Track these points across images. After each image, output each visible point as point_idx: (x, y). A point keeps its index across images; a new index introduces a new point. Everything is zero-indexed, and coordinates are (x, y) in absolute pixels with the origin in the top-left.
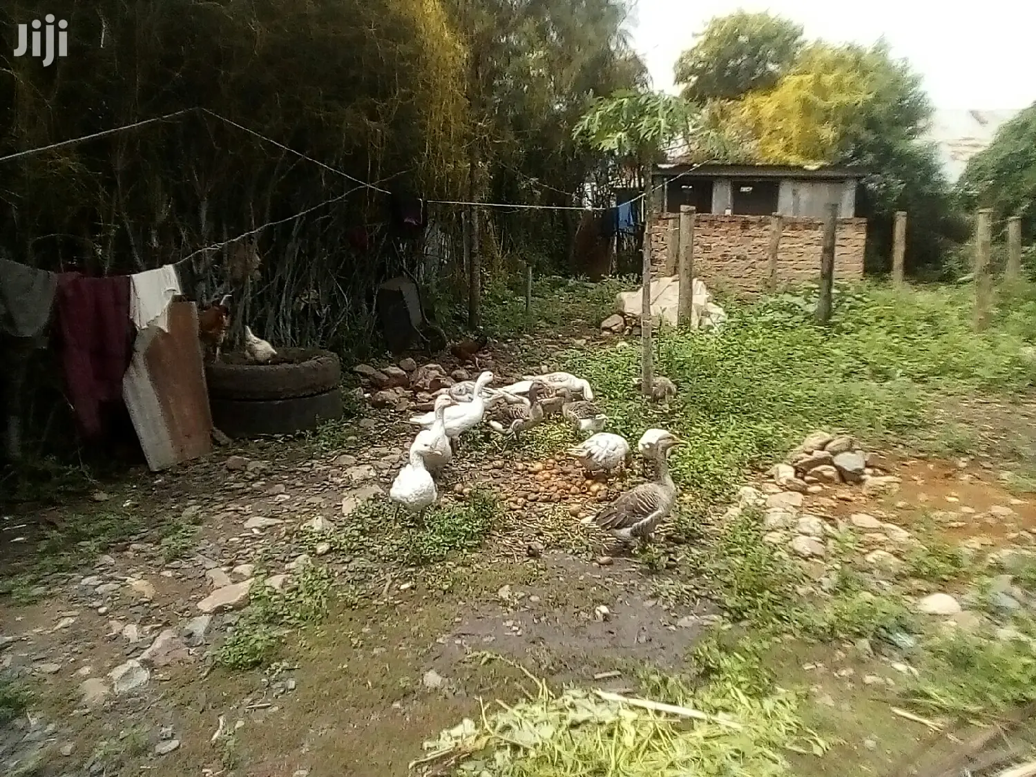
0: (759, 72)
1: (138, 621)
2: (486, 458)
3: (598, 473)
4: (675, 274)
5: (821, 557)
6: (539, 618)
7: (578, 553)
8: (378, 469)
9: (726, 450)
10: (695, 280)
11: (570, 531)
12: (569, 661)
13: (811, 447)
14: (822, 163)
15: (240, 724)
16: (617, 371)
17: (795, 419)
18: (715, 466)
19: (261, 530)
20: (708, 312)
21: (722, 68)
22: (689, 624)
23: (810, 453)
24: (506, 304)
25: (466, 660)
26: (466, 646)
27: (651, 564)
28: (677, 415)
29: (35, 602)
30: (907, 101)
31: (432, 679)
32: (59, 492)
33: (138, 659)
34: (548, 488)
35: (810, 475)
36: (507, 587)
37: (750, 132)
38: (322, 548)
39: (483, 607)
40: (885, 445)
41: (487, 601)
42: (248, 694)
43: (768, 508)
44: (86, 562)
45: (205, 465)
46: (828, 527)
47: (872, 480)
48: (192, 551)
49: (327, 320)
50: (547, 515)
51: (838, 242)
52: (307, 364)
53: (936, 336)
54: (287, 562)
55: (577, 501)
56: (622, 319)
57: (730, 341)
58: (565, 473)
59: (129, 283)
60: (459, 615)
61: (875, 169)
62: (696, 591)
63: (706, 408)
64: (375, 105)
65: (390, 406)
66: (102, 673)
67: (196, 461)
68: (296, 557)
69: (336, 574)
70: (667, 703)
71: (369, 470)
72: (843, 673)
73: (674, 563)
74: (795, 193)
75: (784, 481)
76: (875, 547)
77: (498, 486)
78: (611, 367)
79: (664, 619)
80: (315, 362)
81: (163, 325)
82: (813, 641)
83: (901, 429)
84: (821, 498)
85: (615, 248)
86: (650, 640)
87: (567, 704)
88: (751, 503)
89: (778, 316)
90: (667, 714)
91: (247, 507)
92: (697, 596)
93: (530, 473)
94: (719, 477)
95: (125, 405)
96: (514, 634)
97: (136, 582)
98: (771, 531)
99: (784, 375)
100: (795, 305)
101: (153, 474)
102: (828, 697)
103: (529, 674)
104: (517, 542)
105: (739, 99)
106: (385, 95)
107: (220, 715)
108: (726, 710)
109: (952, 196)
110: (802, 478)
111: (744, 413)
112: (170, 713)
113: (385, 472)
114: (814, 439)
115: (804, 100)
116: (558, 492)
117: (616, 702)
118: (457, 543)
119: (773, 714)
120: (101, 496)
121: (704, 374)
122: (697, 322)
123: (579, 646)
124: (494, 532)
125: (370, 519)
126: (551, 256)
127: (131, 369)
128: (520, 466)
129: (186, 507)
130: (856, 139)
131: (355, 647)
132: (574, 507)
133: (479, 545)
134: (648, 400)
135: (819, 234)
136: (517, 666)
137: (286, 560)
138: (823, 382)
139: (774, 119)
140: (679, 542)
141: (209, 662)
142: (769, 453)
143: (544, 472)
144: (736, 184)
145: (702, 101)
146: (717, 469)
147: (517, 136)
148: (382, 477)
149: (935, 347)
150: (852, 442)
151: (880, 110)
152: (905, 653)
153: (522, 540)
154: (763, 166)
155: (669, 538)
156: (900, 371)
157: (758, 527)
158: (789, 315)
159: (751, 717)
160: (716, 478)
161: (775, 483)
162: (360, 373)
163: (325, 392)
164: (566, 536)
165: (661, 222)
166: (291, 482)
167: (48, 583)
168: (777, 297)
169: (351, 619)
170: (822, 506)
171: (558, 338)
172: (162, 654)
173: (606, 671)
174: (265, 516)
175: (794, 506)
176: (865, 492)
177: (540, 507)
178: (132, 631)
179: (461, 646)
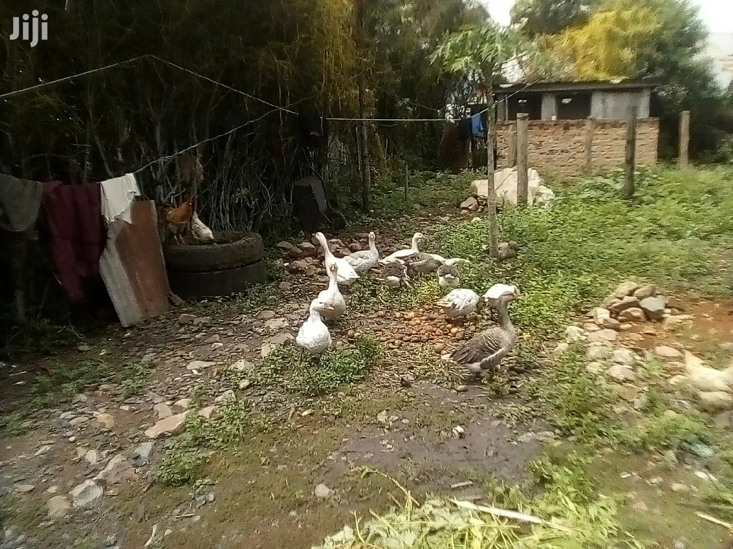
0: (574, 12)
1: (98, 448)
2: (372, 309)
3: (457, 318)
4: (514, 165)
5: (631, 381)
6: (408, 437)
7: (441, 383)
8: (291, 320)
9: (556, 297)
10: (529, 170)
11: (434, 365)
12: (431, 473)
13: (622, 294)
14: (624, 78)
15: (168, 532)
16: (471, 240)
17: (609, 271)
18: (547, 311)
19: (199, 371)
20: (539, 193)
21: (546, 11)
22: (528, 440)
23: (621, 299)
24: (391, 193)
25: (349, 474)
26: (350, 462)
27: (497, 391)
28: (518, 272)
29: (24, 433)
30: (687, 28)
31: (322, 490)
32: (54, 345)
33: (95, 479)
34: (419, 331)
35: (622, 316)
36: (384, 412)
37: (568, 57)
38: (244, 384)
39: (365, 429)
40: (680, 289)
41: (368, 424)
42: (177, 506)
43: (590, 342)
44: (65, 400)
45: (163, 321)
46: (638, 357)
47: (671, 319)
48: (146, 389)
49: (256, 210)
50: (417, 353)
51: (638, 137)
52: (238, 243)
53: (716, 204)
54: (217, 396)
55: (440, 340)
56: (476, 201)
57: (557, 213)
58: (432, 319)
59: (100, 187)
60: (346, 436)
61: (664, 80)
62: (533, 412)
63: (539, 265)
64: (282, 48)
65: (302, 272)
66: (65, 491)
67: (156, 319)
68: (223, 392)
69: (254, 405)
70: (510, 509)
71: (283, 321)
72: (654, 480)
73: (514, 389)
74: (604, 102)
75: (601, 321)
76: (675, 373)
77: (381, 331)
78: (467, 237)
79: (507, 436)
80: (244, 241)
81: (128, 219)
82: (628, 453)
83: (691, 277)
84: (630, 334)
85: (470, 149)
86: (497, 454)
87: (427, 512)
88: (575, 339)
89: (593, 193)
90: (509, 519)
91: (190, 353)
92: (534, 417)
93: (405, 320)
94: (550, 319)
95: (101, 278)
96: (388, 451)
97: (101, 415)
98: (591, 361)
99: (600, 238)
100: (606, 185)
101: (125, 330)
102: (643, 503)
103: (399, 485)
104: (393, 375)
105: (560, 33)
106: (290, 40)
107: (153, 525)
108: (557, 515)
109: (724, 98)
110: (615, 318)
111: (569, 268)
112: (116, 524)
113: (296, 322)
114: (624, 288)
115: (610, 31)
116: (426, 334)
117: (467, 510)
118: (347, 377)
119: (597, 519)
120: (84, 347)
121: (537, 240)
122: (532, 201)
123: (439, 460)
124: (375, 368)
125: (281, 360)
126: (423, 156)
127: (106, 252)
128: (398, 315)
129: (145, 354)
130: (649, 58)
131: (264, 465)
132: (438, 346)
133: (363, 379)
134: (494, 261)
135: (622, 131)
136: (390, 478)
137: (216, 394)
138: (629, 242)
139: (586, 46)
140: (519, 372)
141: (150, 480)
142: (589, 299)
143: (416, 318)
144: (559, 96)
145: (531, 36)
146: (549, 313)
147: (394, 68)
148: (294, 326)
149: (715, 212)
150: (654, 289)
151: (667, 35)
152: (705, 462)
153: (398, 374)
154: (578, 82)
155: (511, 369)
156: (689, 232)
157: (582, 359)
158: (602, 192)
159: (579, 522)
160: (547, 320)
161: (594, 322)
162: (282, 248)
163: (252, 263)
164: (432, 370)
165: (503, 128)
166: (225, 332)
167: (35, 418)
168: (592, 179)
169: (262, 442)
170: (632, 340)
171: (429, 217)
172: (114, 473)
173: (461, 482)
174: (203, 360)
175: (610, 341)
176: (665, 328)
177: (412, 347)
178: (92, 456)
179: (346, 462)
